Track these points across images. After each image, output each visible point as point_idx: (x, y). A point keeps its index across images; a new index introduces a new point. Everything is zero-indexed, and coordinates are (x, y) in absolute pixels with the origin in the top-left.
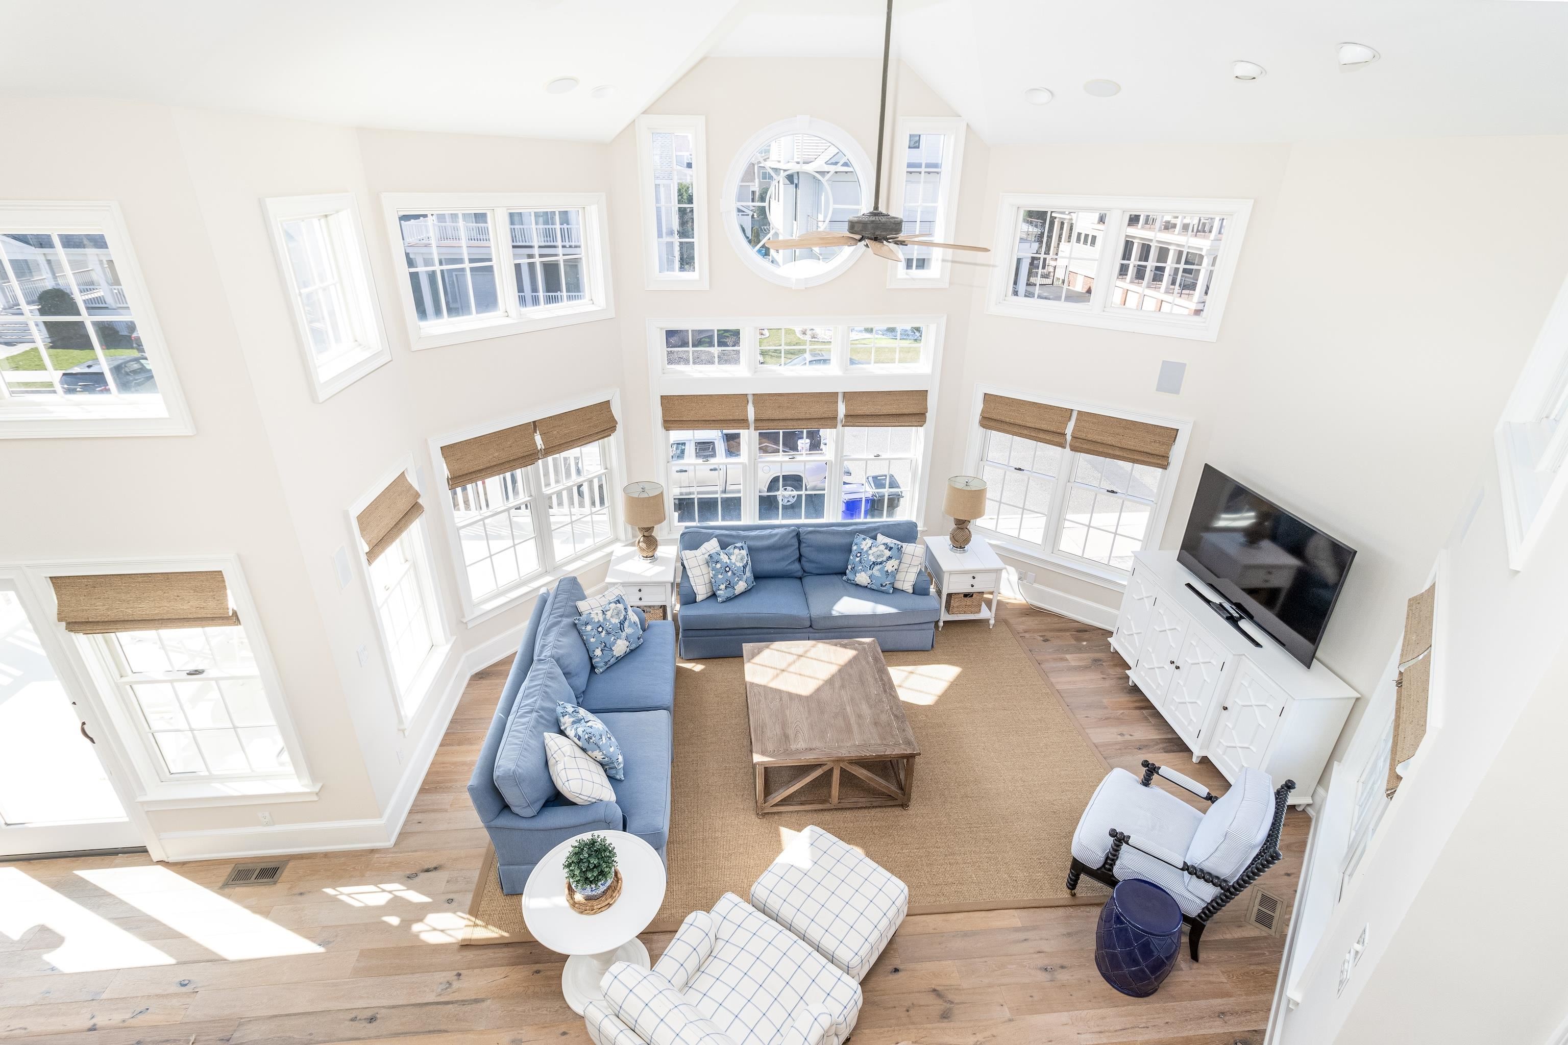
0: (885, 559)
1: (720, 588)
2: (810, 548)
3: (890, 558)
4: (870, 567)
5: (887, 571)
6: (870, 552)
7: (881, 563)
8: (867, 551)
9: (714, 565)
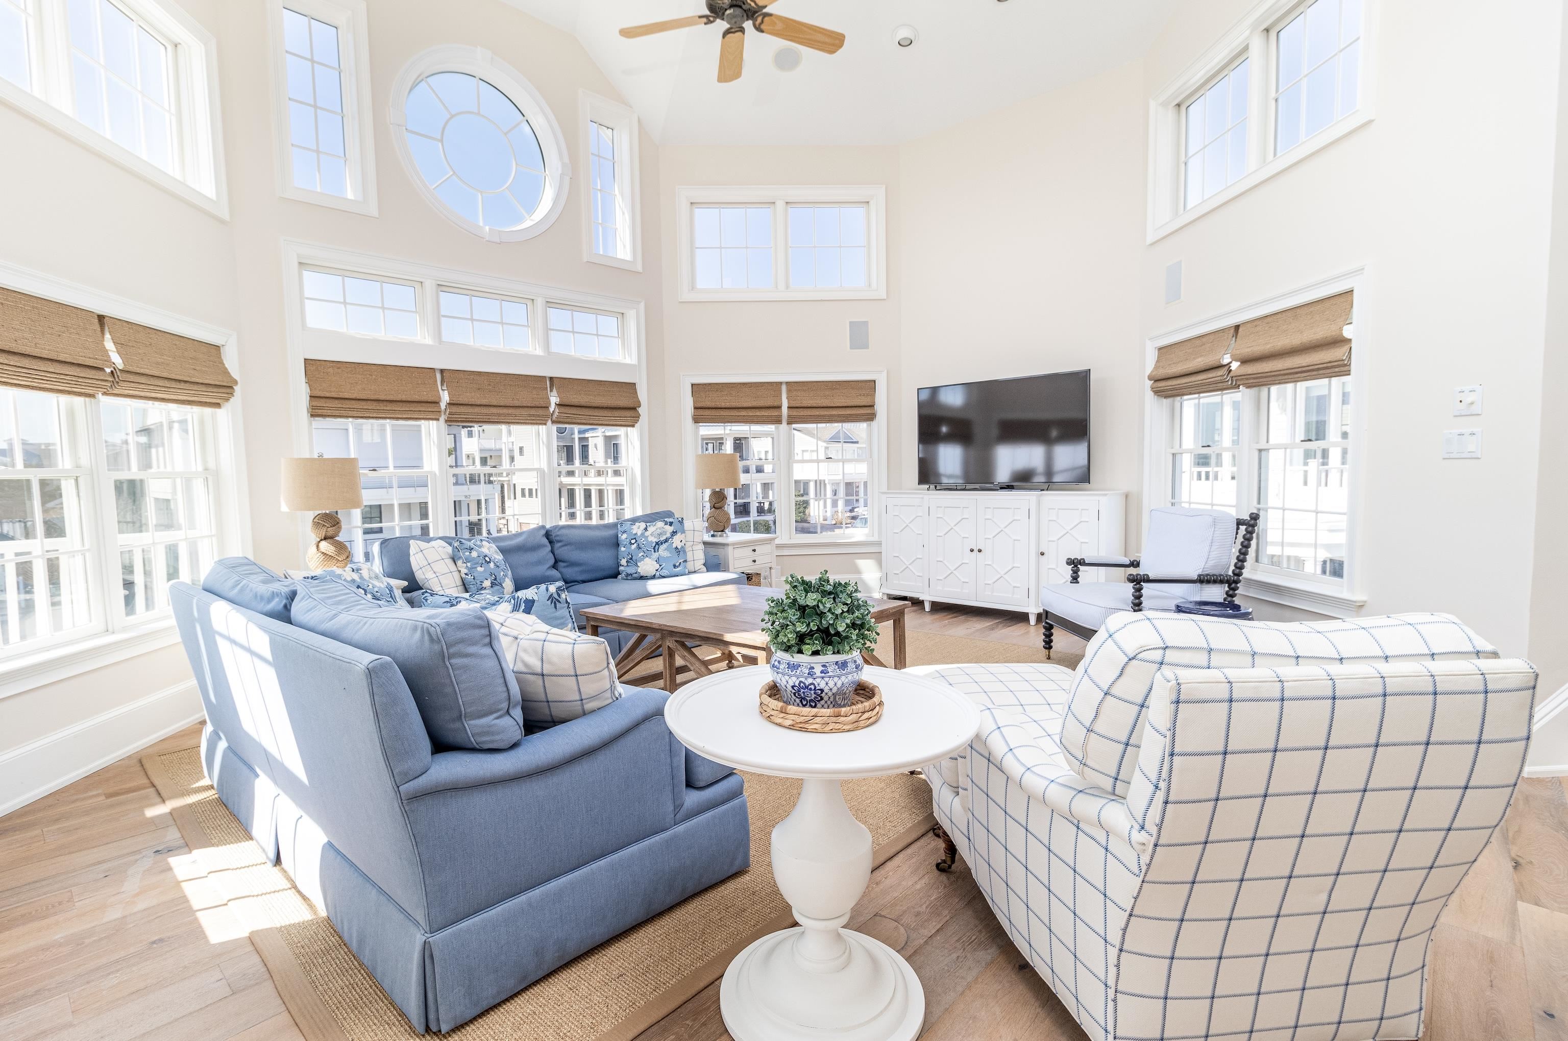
0: (668, 535)
1: (484, 585)
2: (569, 547)
3: (674, 533)
4: (654, 548)
5: (677, 548)
6: (647, 534)
7: (666, 541)
8: (642, 534)
9: (467, 553)
